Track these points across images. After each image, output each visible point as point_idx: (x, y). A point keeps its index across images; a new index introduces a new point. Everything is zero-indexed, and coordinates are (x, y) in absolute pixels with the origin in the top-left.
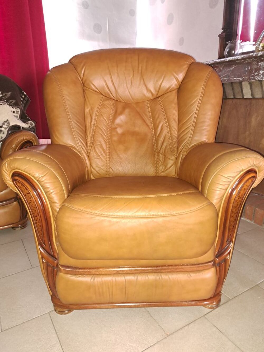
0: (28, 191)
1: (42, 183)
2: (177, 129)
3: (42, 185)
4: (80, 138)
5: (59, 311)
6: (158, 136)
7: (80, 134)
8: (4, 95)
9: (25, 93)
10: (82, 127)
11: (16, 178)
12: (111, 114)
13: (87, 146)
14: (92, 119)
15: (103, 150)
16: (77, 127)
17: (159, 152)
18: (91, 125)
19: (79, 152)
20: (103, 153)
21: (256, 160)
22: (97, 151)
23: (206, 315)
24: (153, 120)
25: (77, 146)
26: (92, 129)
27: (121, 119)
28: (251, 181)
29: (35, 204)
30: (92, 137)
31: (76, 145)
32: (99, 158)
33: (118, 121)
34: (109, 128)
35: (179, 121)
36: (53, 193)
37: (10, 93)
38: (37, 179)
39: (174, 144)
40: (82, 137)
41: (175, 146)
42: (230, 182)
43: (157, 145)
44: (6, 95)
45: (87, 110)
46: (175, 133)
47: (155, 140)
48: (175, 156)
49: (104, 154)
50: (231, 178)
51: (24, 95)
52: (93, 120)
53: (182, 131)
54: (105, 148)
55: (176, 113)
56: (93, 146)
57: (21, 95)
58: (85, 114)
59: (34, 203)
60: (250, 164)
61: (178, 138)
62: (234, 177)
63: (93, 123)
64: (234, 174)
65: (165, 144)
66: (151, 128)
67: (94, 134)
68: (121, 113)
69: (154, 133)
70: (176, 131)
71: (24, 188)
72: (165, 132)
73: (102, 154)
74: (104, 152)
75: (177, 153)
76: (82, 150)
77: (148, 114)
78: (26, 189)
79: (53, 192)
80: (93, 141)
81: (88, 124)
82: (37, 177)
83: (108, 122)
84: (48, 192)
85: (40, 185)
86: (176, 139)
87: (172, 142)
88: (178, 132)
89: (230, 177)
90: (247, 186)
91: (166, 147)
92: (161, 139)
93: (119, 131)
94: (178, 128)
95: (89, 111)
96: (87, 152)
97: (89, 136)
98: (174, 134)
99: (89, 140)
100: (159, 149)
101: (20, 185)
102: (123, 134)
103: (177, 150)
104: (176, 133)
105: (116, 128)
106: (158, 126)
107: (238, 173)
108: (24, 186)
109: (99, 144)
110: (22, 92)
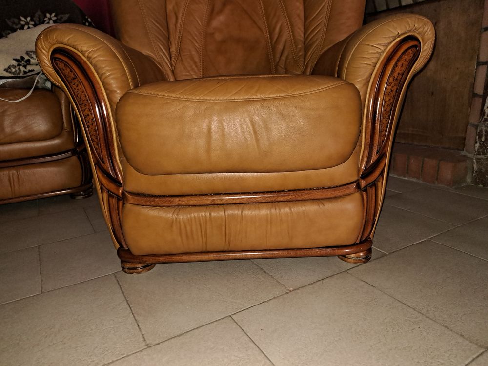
0: (74, 74)
1: (94, 62)
2: (302, 29)
3: (94, 64)
4: (160, 45)
5: (129, 269)
6: (275, 43)
7: (160, 39)
8: (59, 17)
9: (89, 20)
10: (162, 30)
11: (57, 56)
12: (205, 13)
13: (171, 58)
14: (177, 18)
15: (195, 63)
16: (156, 28)
17: (277, 65)
18: (176, 28)
19: (159, 64)
20: (194, 67)
21: (418, 20)
22: (186, 64)
23: (349, 270)
24: (268, 19)
25: (156, 56)
26: (177, 33)
27: (220, 20)
28: (411, 52)
29: (85, 95)
30: (178, 46)
31: (155, 54)
32: (188, 75)
33: (215, 23)
34: (202, 33)
35: (306, 18)
36: (111, 77)
37: (67, 15)
38: (87, 54)
39: (299, 51)
40: (162, 44)
41: (300, 54)
42: (380, 54)
43: (274, 56)
44: (61, 18)
45: (170, 7)
46: (300, 35)
47: (271, 49)
48: (302, 68)
49: (196, 69)
50: (382, 48)
51: (88, 22)
52: (179, 21)
53: (310, 31)
54: (197, 60)
55: (301, 8)
56: (179, 57)
57: (84, 22)
58: (168, 11)
59: (83, 94)
60: (410, 27)
61: (304, 44)
62: (386, 46)
63: (178, 25)
64: (386, 42)
65: (286, 53)
66: (264, 32)
67: (181, 40)
68: (220, 12)
69: (270, 39)
70: (301, 32)
71: (69, 70)
72: (286, 35)
73: (193, 70)
74: (196, 66)
75: (304, 64)
76: (163, 61)
77: (260, 12)
78: (71, 71)
79: (110, 75)
80: (180, 51)
81: (172, 26)
82: (86, 51)
83: (200, 24)
84: (102, 74)
85: (91, 63)
86: (303, 45)
87: (296, 49)
88: (305, 34)
89: (380, 45)
90: (405, 60)
91: (287, 58)
92: (280, 47)
93: (218, 37)
94: (304, 28)
95: (174, 8)
96: (171, 66)
97: (173, 43)
98: (299, 38)
99: (173, 49)
100: (277, 61)
101: (62, 66)
102: (224, 42)
103: (303, 60)
104: (303, 35)
105: (213, 33)
106: (274, 29)
107: (392, 39)
108: (67, 66)
109: (189, 53)
110: (85, 18)
